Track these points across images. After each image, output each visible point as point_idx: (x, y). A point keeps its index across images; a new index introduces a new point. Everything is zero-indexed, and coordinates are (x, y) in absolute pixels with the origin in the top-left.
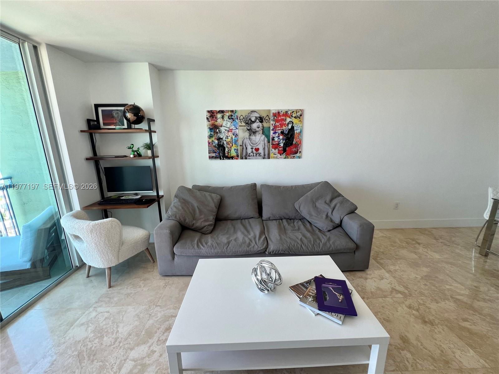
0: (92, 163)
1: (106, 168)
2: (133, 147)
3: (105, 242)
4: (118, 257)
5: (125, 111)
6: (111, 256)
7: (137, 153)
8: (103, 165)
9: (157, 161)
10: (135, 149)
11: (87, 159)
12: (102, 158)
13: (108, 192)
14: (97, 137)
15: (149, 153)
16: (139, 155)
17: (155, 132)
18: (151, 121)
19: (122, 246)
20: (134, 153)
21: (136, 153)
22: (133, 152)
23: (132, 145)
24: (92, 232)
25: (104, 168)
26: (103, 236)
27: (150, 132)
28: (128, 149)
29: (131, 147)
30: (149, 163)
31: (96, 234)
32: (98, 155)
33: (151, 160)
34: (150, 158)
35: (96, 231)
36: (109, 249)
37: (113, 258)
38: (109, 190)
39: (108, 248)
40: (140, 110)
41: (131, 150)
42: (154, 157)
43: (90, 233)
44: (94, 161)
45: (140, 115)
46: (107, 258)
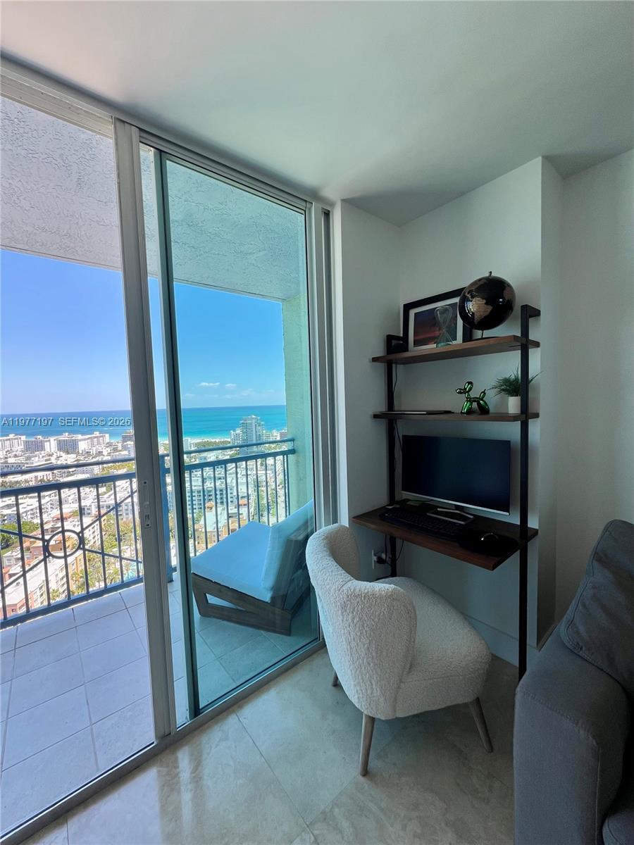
0: (382, 426)
1: (406, 439)
2: (471, 389)
3: (368, 648)
4: (395, 699)
5: (466, 296)
6: (379, 692)
7: (479, 404)
8: (402, 430)
9: (535, 428)
10: (475, 393)
11: (375, 416)
12: (402, 415)
13: (403, 490)
14: (400, 372)
15: (513, 404)
16: (484, 410)
17: (537, 344)
18: (530, 313)
19: (409, 672)
20: (471, 404)
21: (475, 405)
22: (470, 401)
23: (470, 383)
24: (346, 611)
25: (403, 436)
26: (366, 631)
27: (525, 345)
28: (460, 393)
29: (465, 389)
30: (512, 431)
31: (353, 621)
32: (396, 408)
33: (517, 426)
34: (514, 418)
35: (352, 612)
36: (377, 672)
37: (382, 699)
38: (406, 488)
39: (374, 669)
40: (506, 285)
41: (464, 396)
42: (526, 415)
43: (340, 612)
44: (387, 420)
45: (501, 300)
46: (369, 692)
